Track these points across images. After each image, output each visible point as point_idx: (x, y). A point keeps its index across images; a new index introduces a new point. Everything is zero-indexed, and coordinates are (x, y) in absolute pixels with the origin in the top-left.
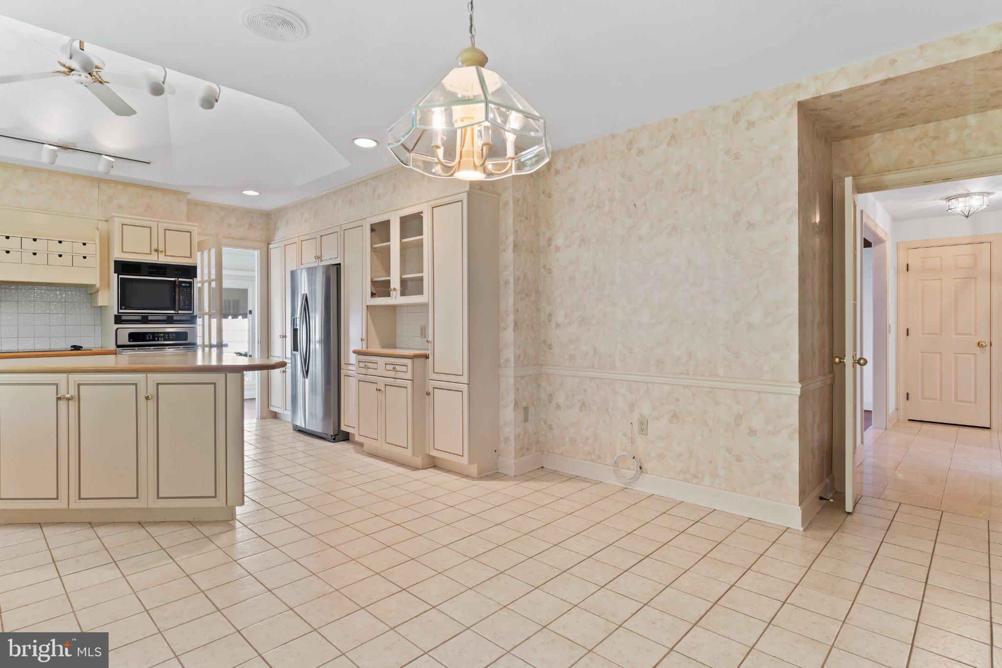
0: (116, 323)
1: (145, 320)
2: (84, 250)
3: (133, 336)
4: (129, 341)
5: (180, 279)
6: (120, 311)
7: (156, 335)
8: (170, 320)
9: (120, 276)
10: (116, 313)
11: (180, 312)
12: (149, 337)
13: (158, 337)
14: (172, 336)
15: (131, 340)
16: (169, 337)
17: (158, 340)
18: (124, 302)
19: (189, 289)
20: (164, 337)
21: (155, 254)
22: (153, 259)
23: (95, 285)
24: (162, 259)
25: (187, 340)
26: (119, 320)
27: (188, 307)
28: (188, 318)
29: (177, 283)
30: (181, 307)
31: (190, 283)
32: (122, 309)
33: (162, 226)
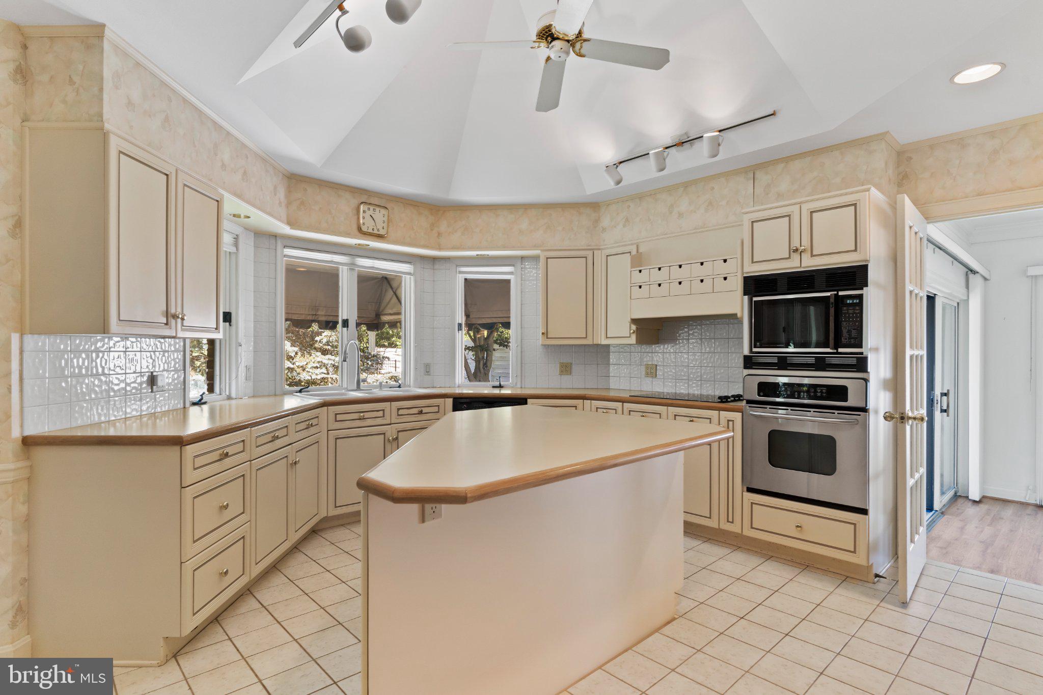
0: (746, 367)
1: (783, 363)
2: (723, 269)
3: (764, 388)
4: (759, 395)
5: (841, 293)
6: (755, 350)
7: (796, 389)
8: (820, 364)
9: (755, 299)
10: (746, 352)
11: (840, 350)
13: (799, 393)
14: (821, 392)
15: (762, 394)
16: (815, 392)
17: (799, 398)
18: (758, 338)
19: (857, 308)
20: (808, 392)
21: (796, 256)
22: (793, 265)
23: (736, 314)
24: (809, 263)
25: (846, 400)
26: (749, 362)
27: (853, 341)
28: (854, 362)
29: (832, 300)
30: (844, 341)
31: (860, 297)
32: (755, 347)
33: (806, 208)
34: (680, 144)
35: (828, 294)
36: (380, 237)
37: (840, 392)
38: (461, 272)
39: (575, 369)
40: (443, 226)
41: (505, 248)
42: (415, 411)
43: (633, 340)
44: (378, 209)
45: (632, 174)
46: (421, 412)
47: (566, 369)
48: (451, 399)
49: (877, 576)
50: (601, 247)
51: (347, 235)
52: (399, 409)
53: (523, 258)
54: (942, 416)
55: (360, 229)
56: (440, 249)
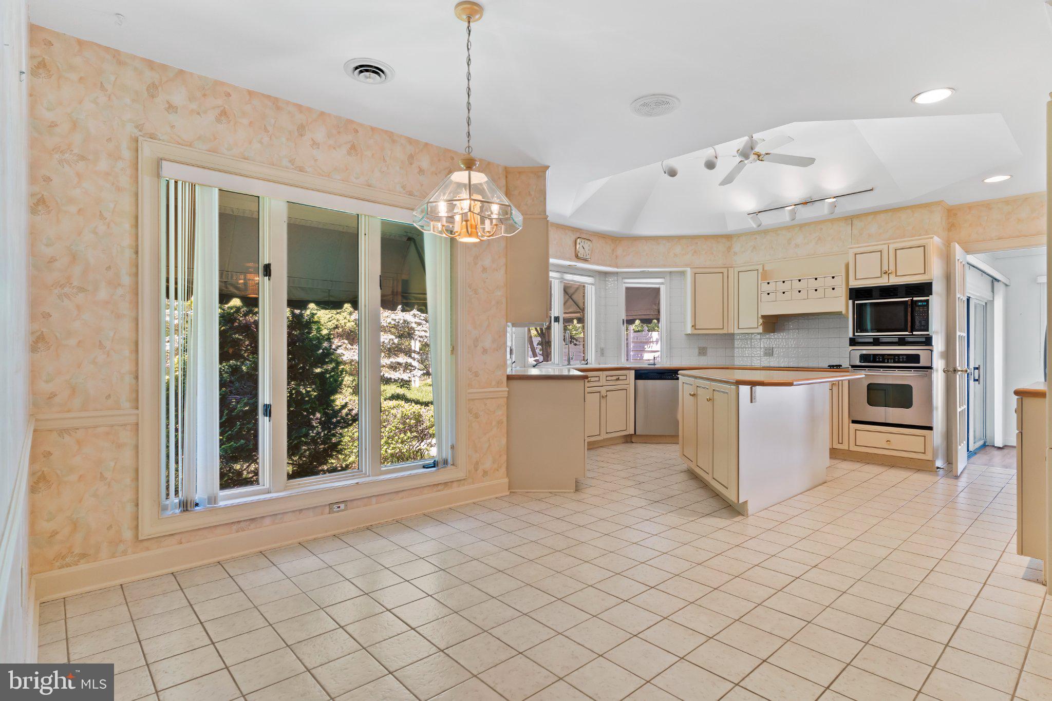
0: (851, 345)
1: (876, 342)
2: (833, 283)
3: (864, 358)
4: (860, 362)
5: (915, 299)
6: (856, 334)
7: (886, 357)
8: (902, 342)
9: (856, 302)
10: (851, 335)
11: (914, 333)
12: (879, 359)
13: (888, 359)
14: (903, 358)
15: (862, 361)
16: (899, 359)
17: (888, 362)
18: (860, 325)
19: (925, 308)
20: (894, 359)
21: (886, 276)
22: (884, 281)
23: (841, 312)
24: (894, 281)
25: (919, 363)
26: (853, 342)
27: (922, 328)
28: (924, 340)
29: (909, 303)
30: (917, 328)
31: (927, 301)
32: (857, 332)
33: (892, 247)
34: (806, 203)
35: (907, 299)
36: (585, 260)
37: (916, 359)
38: (625, 283)
39: (710, 352)
40: (619, 251)
41: (664, 266)
42: (614, 378)
43: (760, 330)
44: (586, 241)
45: (768, 220)
46: (618, 379)
47: (702, 352)
48: (634, 371)
49: (938, 468)
50: (733, 266)
51: (570, 260)
52: (607, 376)
53: (671, 272)
54: (975, 384)
55: (577, 256)
56: (617, 267)
